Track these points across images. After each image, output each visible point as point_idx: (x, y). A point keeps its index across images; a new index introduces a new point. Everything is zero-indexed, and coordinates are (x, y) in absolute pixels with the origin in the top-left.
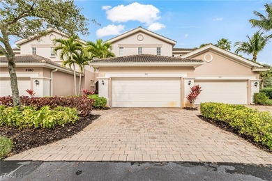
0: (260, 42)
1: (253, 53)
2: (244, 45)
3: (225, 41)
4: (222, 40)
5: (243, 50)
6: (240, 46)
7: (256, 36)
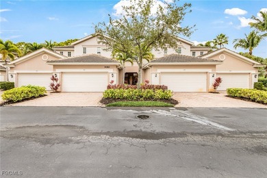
0: (256, 40)
1: (249, 48)
2: (241, 41)
3: (223, 36)
4: (221, 35)
5: (241, 45)
6: (238, 42)
7: (252, 35)
